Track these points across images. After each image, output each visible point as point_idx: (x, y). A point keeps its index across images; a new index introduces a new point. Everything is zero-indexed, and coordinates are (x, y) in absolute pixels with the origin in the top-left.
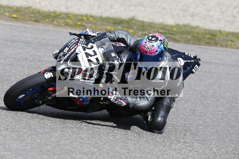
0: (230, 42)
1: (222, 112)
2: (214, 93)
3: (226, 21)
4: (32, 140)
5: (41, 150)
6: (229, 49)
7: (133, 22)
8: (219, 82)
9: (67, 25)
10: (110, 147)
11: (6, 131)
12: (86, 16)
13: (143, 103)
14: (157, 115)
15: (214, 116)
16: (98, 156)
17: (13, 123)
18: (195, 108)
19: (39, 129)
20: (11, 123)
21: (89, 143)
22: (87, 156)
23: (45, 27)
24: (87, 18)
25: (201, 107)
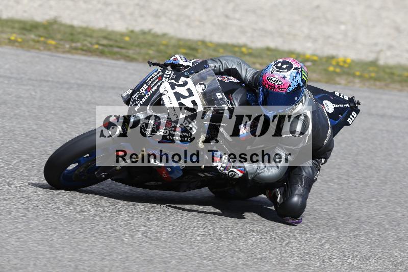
3: (214, 24)
7: (55, 27)
13: (270, 171)
14: (292, 193)
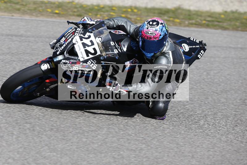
4: (78, 139)
5: (87, 149)
7: (179, 11)
10: (159, 142)
11: (51, 131)
12: (131, 7)
14: (158, 101)
16: (147, 152)
17: (58, 122)
19: (84, 127)
20: (55, 123)
21: (136, 140)
22: (135, 153)
24: (131, 9)
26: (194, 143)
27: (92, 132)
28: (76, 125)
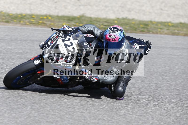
0: (159, 30)
1: (156, 84)
2: (149, 70)
3: (156, 13)
4: (9, 114)
5: (16, 122)
6: (159, 35)
7: (83, 18)
8: (153, 61)
9: (31, 24)
10: (70, 116)
12: (46, 15)
15: (150, 87)
16: (61, 124)
18: (135, 82)
19: (13, 105)
21: (53, 114)
23: (14, 26)
24: (47, 17)
25: (140, 81)
26: (97, 116)
27: (19, 109)
28: (7, 104)
